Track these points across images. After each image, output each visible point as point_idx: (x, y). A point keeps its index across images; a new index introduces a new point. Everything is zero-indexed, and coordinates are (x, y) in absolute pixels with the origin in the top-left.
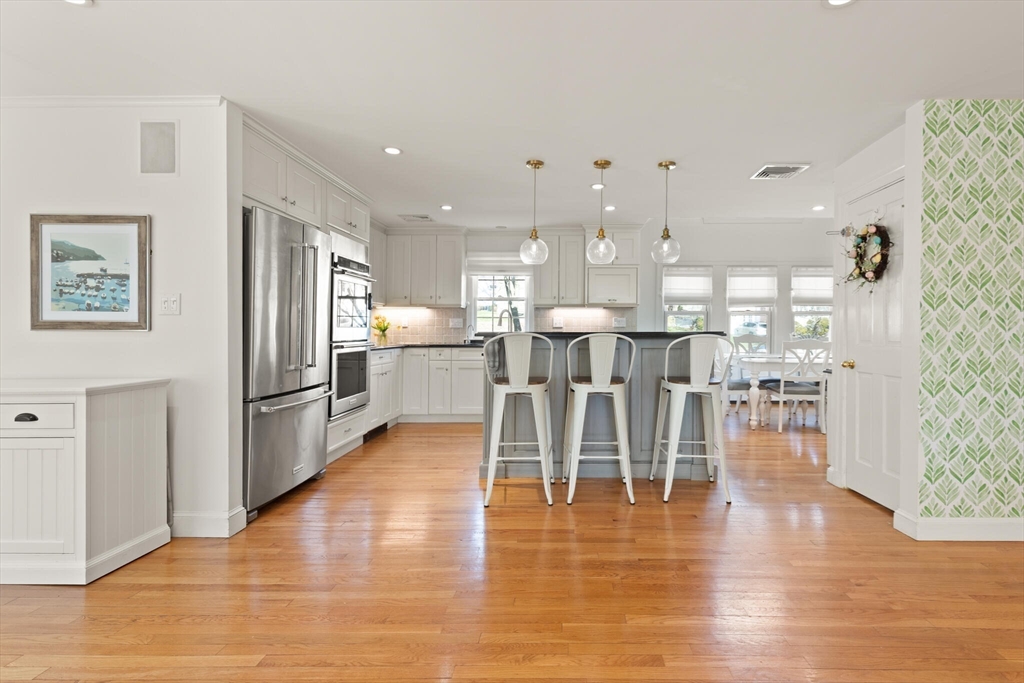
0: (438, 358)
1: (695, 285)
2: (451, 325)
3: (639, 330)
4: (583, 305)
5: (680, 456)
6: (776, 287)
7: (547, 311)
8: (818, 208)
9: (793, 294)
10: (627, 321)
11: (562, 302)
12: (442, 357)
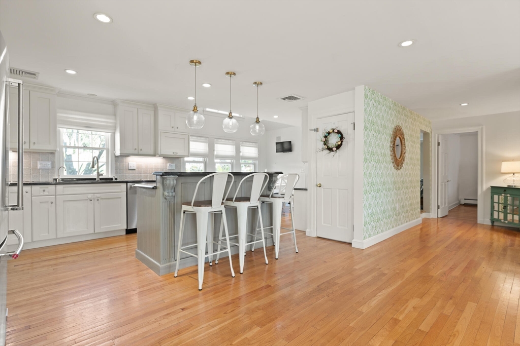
0: (42, 194)
1: (198, 146)
2: (39, 166)
3: (182, 171)
4: (154, 155)
5: (281, 234)
6: (235, 150)
7: (124, 158)
8: (276, 117)
9: (241, 154)
10: (176, 165)
11: (140, 152)
12: (46, 193)
